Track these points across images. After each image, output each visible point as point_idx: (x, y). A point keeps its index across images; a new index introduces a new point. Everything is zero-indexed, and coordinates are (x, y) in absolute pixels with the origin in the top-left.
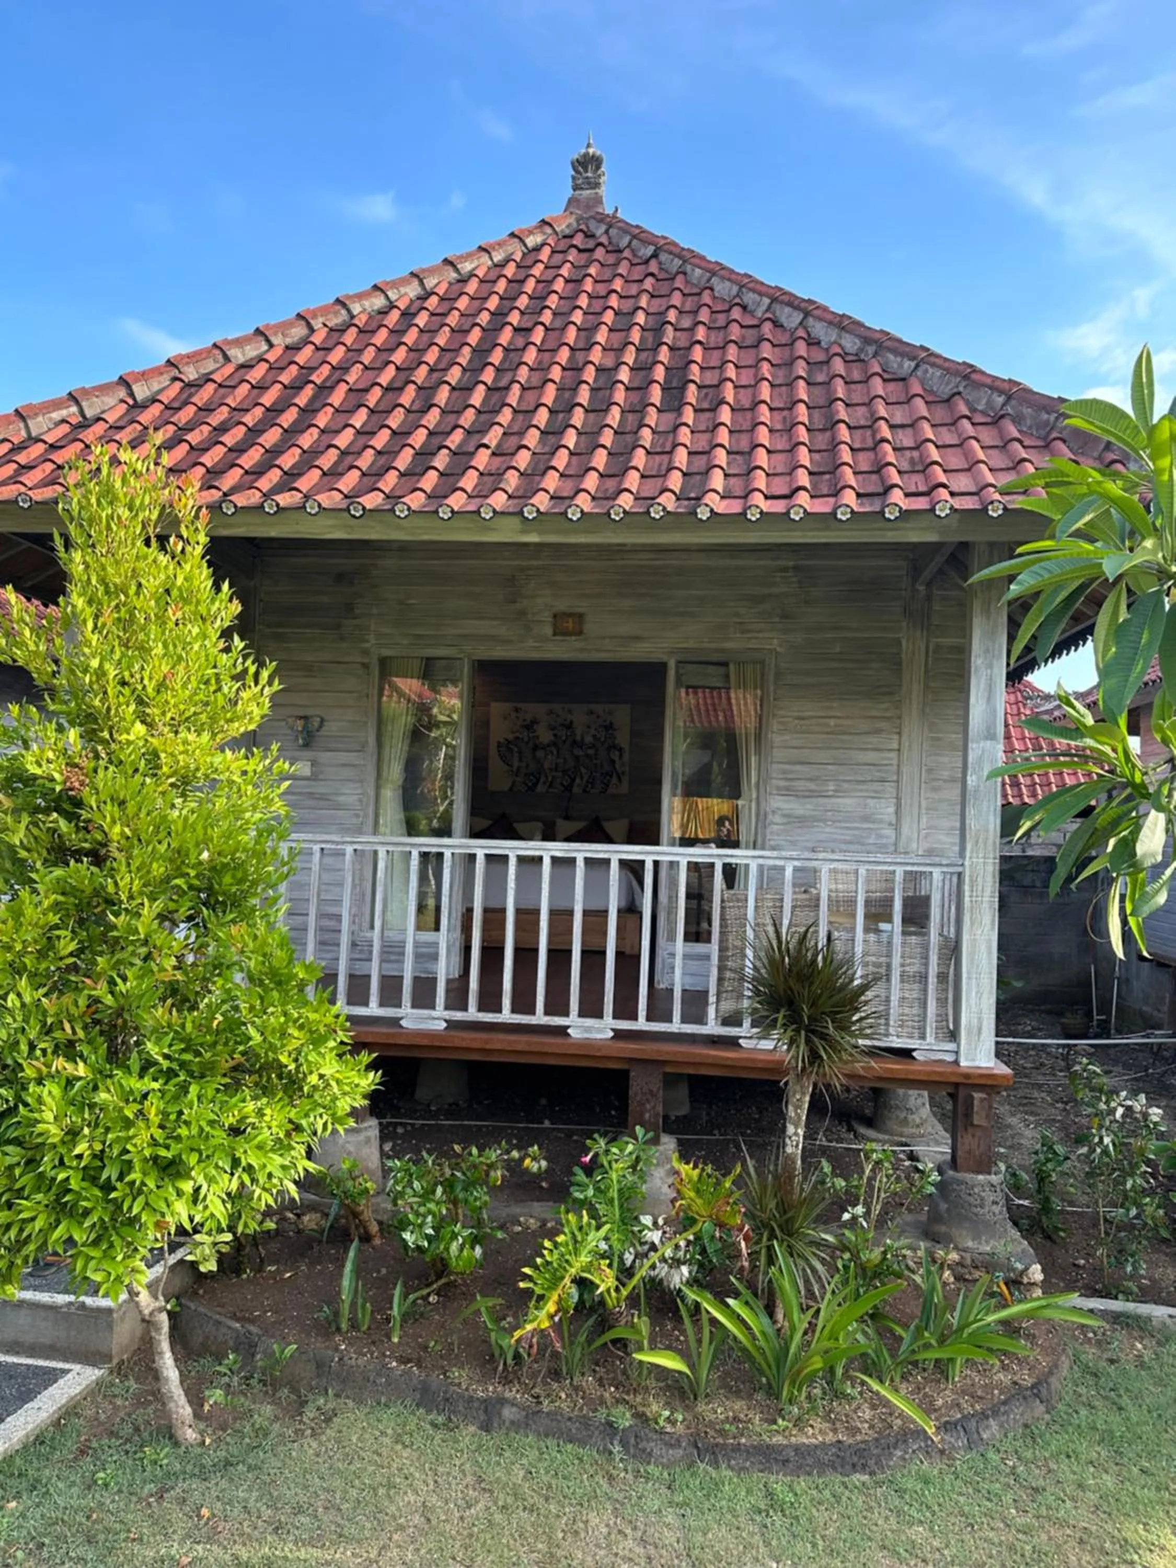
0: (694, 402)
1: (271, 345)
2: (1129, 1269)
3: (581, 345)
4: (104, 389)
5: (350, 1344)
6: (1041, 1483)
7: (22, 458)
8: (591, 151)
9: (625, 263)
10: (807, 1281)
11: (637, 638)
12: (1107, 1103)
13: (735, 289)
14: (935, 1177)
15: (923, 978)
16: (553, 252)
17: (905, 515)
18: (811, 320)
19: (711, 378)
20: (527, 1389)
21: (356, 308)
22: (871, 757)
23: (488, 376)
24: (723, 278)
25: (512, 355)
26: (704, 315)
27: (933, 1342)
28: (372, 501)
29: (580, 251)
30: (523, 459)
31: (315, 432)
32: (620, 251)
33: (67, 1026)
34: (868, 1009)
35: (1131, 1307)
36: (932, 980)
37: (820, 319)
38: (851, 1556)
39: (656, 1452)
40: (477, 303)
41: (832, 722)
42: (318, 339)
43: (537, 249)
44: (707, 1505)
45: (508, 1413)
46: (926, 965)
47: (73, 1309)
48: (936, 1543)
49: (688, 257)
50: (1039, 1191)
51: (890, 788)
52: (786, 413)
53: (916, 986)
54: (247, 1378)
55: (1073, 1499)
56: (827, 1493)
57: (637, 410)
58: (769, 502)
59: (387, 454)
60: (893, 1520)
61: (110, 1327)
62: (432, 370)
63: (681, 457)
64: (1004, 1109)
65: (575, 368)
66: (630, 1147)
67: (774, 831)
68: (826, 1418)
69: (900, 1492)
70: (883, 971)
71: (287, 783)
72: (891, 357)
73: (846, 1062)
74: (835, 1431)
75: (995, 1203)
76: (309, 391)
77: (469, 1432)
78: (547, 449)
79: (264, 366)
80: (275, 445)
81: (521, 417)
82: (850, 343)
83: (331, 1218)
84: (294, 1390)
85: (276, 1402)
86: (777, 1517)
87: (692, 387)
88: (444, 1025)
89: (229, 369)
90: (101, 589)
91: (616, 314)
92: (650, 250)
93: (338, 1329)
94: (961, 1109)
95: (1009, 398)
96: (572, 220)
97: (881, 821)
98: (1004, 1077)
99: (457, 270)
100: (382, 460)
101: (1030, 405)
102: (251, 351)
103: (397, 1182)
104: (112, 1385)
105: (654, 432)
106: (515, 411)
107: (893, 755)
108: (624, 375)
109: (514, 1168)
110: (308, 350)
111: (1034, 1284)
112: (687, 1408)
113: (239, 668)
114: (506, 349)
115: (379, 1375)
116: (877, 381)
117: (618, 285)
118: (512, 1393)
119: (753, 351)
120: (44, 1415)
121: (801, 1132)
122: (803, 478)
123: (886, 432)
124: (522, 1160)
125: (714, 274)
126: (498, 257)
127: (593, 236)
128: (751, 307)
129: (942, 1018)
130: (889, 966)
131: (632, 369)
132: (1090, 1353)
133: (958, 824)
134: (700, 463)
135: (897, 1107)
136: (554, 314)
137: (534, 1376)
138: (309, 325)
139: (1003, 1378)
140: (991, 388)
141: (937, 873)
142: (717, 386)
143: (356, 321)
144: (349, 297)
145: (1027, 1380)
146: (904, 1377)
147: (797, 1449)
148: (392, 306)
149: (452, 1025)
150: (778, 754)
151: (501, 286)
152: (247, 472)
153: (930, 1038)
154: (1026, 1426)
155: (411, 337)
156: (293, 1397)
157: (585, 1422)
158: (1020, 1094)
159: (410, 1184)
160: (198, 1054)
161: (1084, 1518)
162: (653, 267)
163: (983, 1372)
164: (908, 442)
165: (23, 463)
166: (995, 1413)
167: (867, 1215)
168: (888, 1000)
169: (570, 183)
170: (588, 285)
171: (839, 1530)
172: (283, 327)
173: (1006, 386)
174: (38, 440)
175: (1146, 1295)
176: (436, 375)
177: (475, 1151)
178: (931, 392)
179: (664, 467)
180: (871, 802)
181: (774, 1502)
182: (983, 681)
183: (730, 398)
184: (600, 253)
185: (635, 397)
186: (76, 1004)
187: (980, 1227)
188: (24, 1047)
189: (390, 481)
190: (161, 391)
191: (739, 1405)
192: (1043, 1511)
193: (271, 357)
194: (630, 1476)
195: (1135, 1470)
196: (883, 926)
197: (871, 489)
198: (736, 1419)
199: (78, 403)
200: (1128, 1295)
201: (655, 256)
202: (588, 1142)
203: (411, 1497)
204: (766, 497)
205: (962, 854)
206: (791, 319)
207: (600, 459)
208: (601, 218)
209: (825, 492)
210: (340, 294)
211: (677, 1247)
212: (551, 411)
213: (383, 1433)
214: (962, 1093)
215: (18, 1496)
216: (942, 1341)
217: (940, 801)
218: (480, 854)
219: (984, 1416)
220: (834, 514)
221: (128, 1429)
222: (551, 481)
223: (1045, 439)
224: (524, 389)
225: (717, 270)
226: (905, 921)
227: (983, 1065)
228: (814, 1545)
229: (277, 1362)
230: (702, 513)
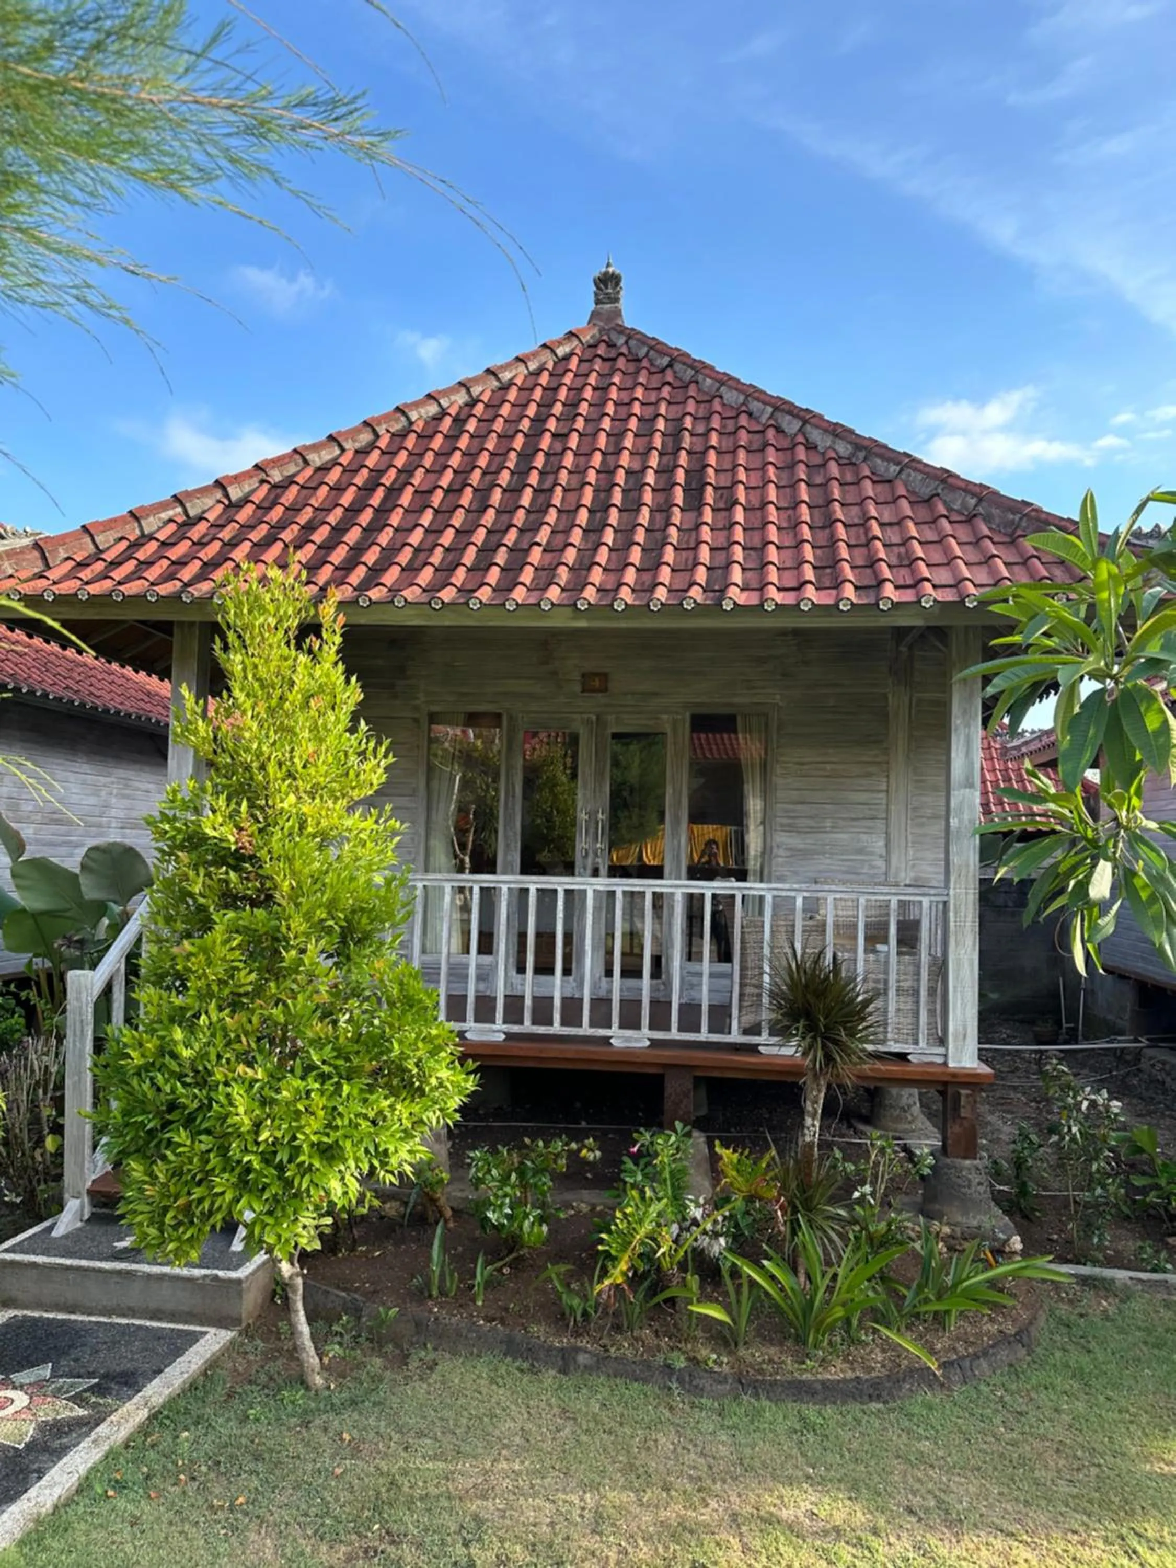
0: (711, 502)
1: (343, 450)
2: (1096, 1240)
3: (611, 450)
4: (203, 491)
5: (441, 1308)
6: (1024, 1408)
7: (141, 555)
8: (611, 270)
9: (644, 373)
10: (825, 1249)
11: (656, 694)
12: (1074, 1097)
13: (742, 398)
14: (930, 1160)
15: (916, 992)
16: (581, 361)
17: (896, 605)
18: (808, 427)
19: (725, 481)
20: (595, 1340)
21: (414, 416)
22: (863, 797)
23: (534, 478)
24: (730, 388)
25: (552, 458)
26: (716, 423)
27: (932, 1297)
28: (448, 595)
29: (604, 359)
30: (570, 555)
31: (390, 530)
32: (639, 360)
33: (244, 1039)
34: (871, 1019)
35: (1097, 1271)
36: (923, 993)
37: (817, 427)
38: (873, 1463)
39: (708, 1387)
40: (518, 409)
41: (828, 767)
42: (383, 443)
43: (567, 358)
44: (752, 1427)
45: (582, 1358)
46: (918, 980)
47: (208, 1281)
48: (940, 1453)
49: (700, 368)
50: (1017, 1177)
51: (880, 824)
52: (790, 512)
53: (910, 999)
54: (355, 1337)
55: (1051, 1420)
56: (849, 1418)
57: (663, 510)
58: (782, 594)
59: (455, 550)
60: (904, 1436)
61: (240, 1294)
62: (484, 473)
63: (704, 554)
64: (983, 1109)
65: (608, 471)
66: (673, 1139)
67: (779, 863)
68: (846, 1360)
69: (910, 1416)
70: (881, 986)
71: (397, 839)
72: (879, 461)
73: (855, 1064)
74: (853, 1370)
75: (980, 1184)
76: (380, 493)
77: (549, 1376)
78: (589, 546)
79: (338, 470)
80: (357, 543)
81: (564, 516)
82: (843, 449)
83: (411, 1205)
84: (397, 1346)
85: (384, 1356)
86: (811, 1437)
87: (709, 489)
88: (503, 1037)
89: (309, 472)
90: (256, 685)
91: (639, 420)
92: (665, 361)
93: (430, 1296)
94: (949, 1104)
95: (980, 500)
96: (595, 331)
97: (872, 853)
98: (986, 1076)
99: (498, 379)
100: (451, 557)
101: (998, 506)
102: (327, 455)
103: (478, 1170)
104: (243, 1344)
105: (679, 529)
106: (559, 511)
107: (883, 795)
108: (650, 478)
109: (573, 1156)
110: (376, 454)
111: (1015, 1253)
112: (730, 1353)
113: (363, 746)
114: (546, 454)
115: (470, 1331)
116: (867, 484)
117: (639, 393)
118: (583, 1343)
119: (759, 455)
120: (194, 1367)
121: (817, 1123)
122: (809, 573)
123: (876, 530)
124: (579, 1150)
125: (723, 383)
126: (533, 366)
127: (614, 346)
128: (756, 414)
129: (932, 1025)
130: (886, 982)
131: (656, 472)
132: (1063, 1310)
133: (942, 856)
134: (721, 558)
135: (891, 1106)
136: (586, 420)
137: (601, 1329)
138: (374, 431)
139: (994, 1328)
140: (965, 490)
141: (926, 901)
142: (731, 488)
143: (415, 428)
144: (406, 405)
145: (1010, 1329)
146: (908, 1328)
147: (823, 1383)
148: (444, 413)
149: (510, 1036)
150: (780, 794)
151: (538, 394)
152: (337, 568)
153: (922, 1043)
154: (1011, 1365)
155: (464, 442)
156: (397, 1351)
157: (648, 1366)
158: (998, 1094)
159: (489, 1171)
160: (348, 1059)
161: (1059, 1433)
162: (669, 377)
163: (973, 1324)
164: (896, 539)
165: (142, 559)
166: (985, 1354)
167: (873, 1194)
168: (886, 1012)
169: (592, 298)
170: (614, 394)
171: (861, 1444)
172: (353, 433)
173: (978, 490)
174: (151, 538)
175: (1111, 1263)
176: (488, 477)
177: (541, 1143)
178: (913, 493)
179: (690, 562)
180: (864, 837)
181: (807, 1425)
182: (962, 738)
183: (742, 500)
184: (621, 363)
185: (661, 497)
186: (250, 1022)
187: (967, 1204)
188: (213, 1057)
189: (460, 576)
190: (253, 492)
191: (773, 1350)
192: (1027, 1429)
193: (344, 460)
194: (687, 1408)
195: (1102, 1398)
196: (880, 947)
197: (866, 582)
198: (771, 1361)
199: (182, 504)
200: (1095, 1262)
201: (670, 365)
202: (635, 1135)
203: (510, 1424)
204: (779, 589)
205: (947, 886)
206: (792, 426)
207: (636, 555)
208: (622, 330)
209: (828, 584)
210: (399, 403)
211: (715, 1222)
212: (590, 511)
213: (480, 1377)
214: (950, 1091)
215: (186, 1429)
216: (939, 1298)
217: (925, 835)
218: (533, 889)
219: (976, 1356)
220: (836, 605)
221: (263, 1378)
222: (596, 576)
223: (1011, 535)
224: (565, 490)
225: (726, 380)
226: (900, 942)
227: (968, 1065)
228: (842, 1456)
229: (383, 1322)
230: (728, 606)
